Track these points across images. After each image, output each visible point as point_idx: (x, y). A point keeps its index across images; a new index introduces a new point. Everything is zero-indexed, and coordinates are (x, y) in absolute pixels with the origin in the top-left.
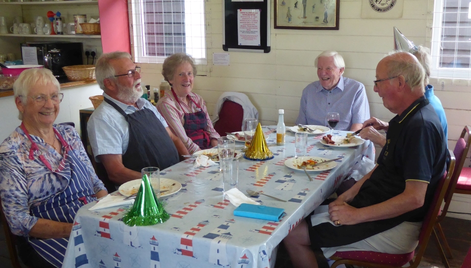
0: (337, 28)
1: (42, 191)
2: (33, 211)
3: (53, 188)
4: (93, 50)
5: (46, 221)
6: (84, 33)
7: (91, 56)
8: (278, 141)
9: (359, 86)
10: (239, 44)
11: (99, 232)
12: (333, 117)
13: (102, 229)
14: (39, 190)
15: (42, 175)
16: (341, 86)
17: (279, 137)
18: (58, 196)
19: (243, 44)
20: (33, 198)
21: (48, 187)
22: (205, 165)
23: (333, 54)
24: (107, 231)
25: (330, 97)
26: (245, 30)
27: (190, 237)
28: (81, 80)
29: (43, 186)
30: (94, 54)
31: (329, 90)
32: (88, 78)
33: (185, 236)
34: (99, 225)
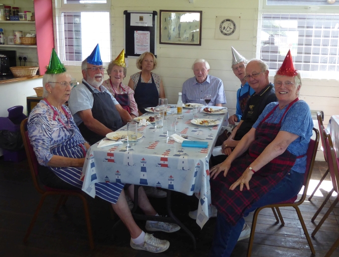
0: (200, 44)
1: (59, 136)
2: (53, 151)
3: (66, 135)
4: (25, 55)
5: (61, 157)
6: (22, 44)
7: (23, 60)
8: (178, 112)
9: (219, 81)
10: (135, 53)
11: (106, 159)
12: (208, 97)
13: (109, 157)
14: (57, 136)
15: (58, 128)
16: (208, 80)
17: (179, 109)
18: (67, 141)
19: (138, 53)
20: (53, 141)
21: (62, 134)
22: (145, 125)
23: (203, 61)
24: (112, 158)
25: (202, 87)
26: (140, 44)
27: (166, 157)
28: (24, 77)
29: (59, 133)
30: (25, 59)
31: (202, 82)
32: (29, 75)
33: (163, 156)
34: (107, 154)
